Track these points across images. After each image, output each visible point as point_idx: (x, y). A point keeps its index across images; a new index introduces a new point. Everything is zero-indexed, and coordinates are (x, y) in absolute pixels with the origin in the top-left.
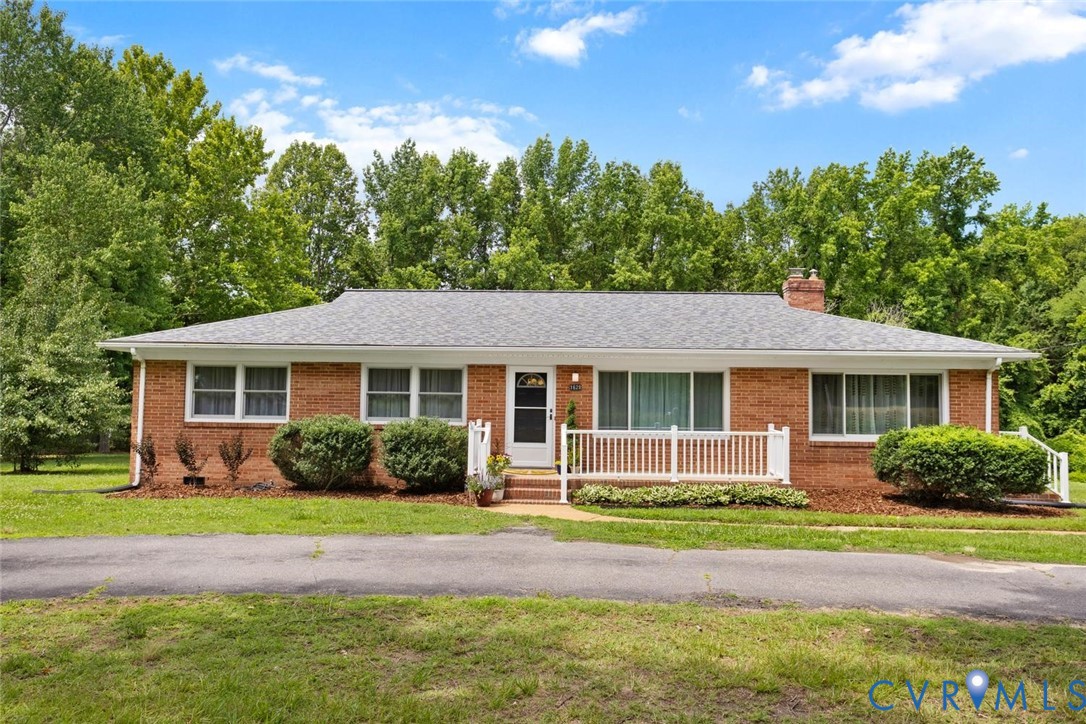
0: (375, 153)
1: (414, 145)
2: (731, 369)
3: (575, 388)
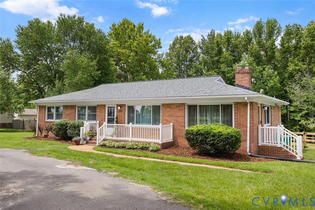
0: (202, 36)
1: (214, 31)
2: (162, 104)
3: (120, 111)
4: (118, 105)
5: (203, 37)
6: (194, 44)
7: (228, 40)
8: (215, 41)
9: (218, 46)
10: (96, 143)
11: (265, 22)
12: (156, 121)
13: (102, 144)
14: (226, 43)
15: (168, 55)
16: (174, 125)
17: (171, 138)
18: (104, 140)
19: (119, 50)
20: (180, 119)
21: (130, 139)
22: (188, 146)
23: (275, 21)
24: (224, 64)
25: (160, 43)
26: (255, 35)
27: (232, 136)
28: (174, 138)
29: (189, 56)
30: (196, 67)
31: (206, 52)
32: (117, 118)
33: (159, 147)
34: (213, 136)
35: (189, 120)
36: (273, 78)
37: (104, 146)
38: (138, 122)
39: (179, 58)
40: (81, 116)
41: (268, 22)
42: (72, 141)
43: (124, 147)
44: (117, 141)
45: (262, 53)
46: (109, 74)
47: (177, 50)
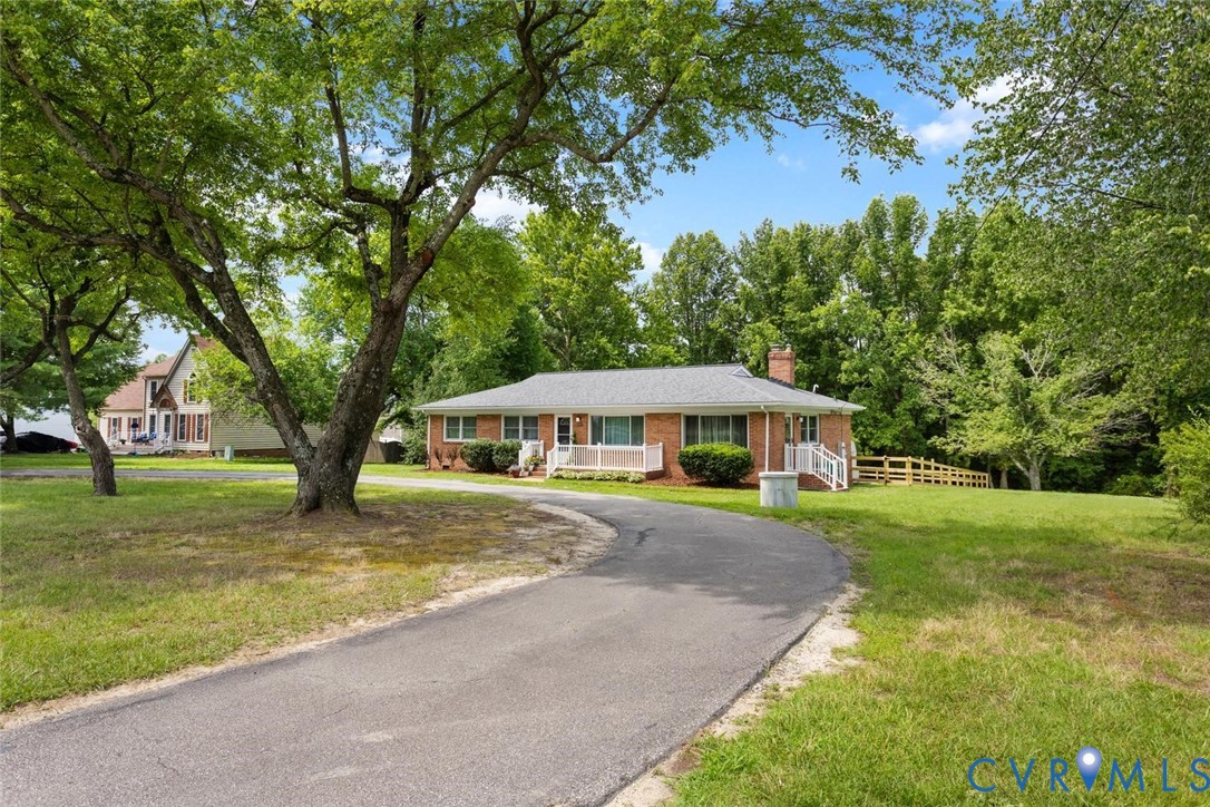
0: (741, 235)
1: (771, 222)
2: (645, 414)
3: (580, 424)
4: (575, 416)
5: (744, 235)
6: (723, 252)
7: (804, 246)
8: (771, 248)
9: (778, 260)
10: (545, 475)
11: (891, 203)
12: (637, 440)
13: (555, 474)
14: (798, 254)
15: (658, 279)
16: (664, 447)
17: (661, 465)
18: (557, 470)
19: (545, 280)
20: (673, 437)
21: (599, 468)
22: (683, 473)
23: (914, 201)
24: (791, 304)
25: (640, 257)
26: (867, 231)
27: (737, 458)
28: (664, 465)
29: (710, 283)
30: (726, 311)
31: (752, 275)
32: (574, 436)
33: (643, 477)
34: (714, 459)
35: (687, 437)
36: (907, 336)
37: (559, 477)
38: (608, 442)
39: (685, 288)
40: (511, 433)
41: (897, 204)
42: (507, 473)
43: (590, 479)
44: (578, 471)
45: (885, 274)
46: (529, 338)
47: (681, 269)
